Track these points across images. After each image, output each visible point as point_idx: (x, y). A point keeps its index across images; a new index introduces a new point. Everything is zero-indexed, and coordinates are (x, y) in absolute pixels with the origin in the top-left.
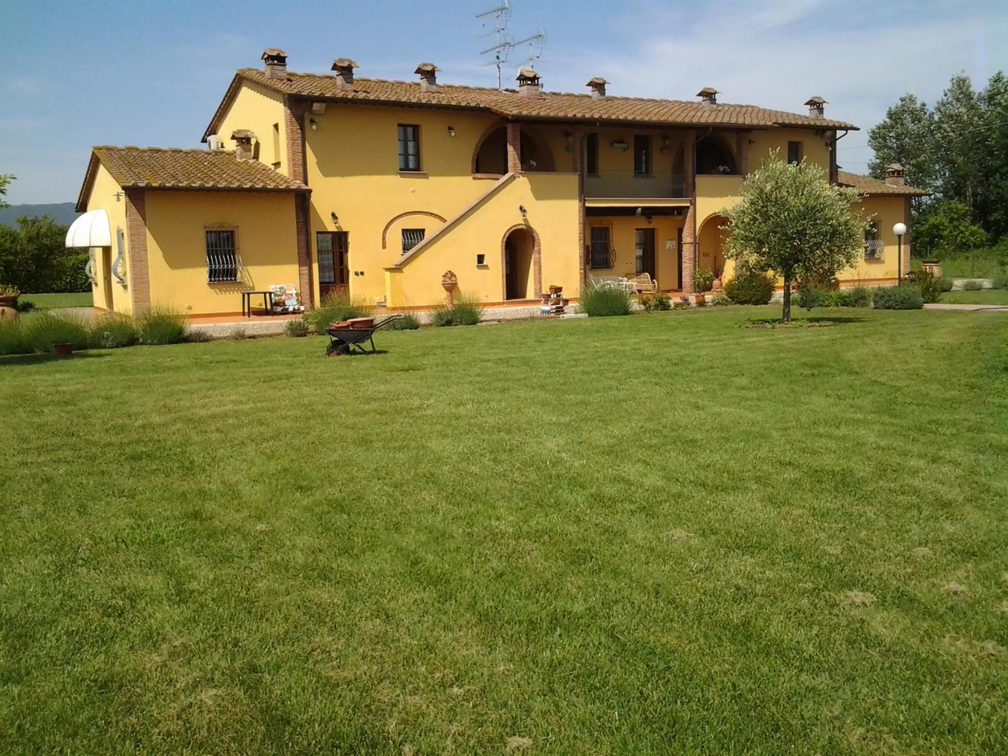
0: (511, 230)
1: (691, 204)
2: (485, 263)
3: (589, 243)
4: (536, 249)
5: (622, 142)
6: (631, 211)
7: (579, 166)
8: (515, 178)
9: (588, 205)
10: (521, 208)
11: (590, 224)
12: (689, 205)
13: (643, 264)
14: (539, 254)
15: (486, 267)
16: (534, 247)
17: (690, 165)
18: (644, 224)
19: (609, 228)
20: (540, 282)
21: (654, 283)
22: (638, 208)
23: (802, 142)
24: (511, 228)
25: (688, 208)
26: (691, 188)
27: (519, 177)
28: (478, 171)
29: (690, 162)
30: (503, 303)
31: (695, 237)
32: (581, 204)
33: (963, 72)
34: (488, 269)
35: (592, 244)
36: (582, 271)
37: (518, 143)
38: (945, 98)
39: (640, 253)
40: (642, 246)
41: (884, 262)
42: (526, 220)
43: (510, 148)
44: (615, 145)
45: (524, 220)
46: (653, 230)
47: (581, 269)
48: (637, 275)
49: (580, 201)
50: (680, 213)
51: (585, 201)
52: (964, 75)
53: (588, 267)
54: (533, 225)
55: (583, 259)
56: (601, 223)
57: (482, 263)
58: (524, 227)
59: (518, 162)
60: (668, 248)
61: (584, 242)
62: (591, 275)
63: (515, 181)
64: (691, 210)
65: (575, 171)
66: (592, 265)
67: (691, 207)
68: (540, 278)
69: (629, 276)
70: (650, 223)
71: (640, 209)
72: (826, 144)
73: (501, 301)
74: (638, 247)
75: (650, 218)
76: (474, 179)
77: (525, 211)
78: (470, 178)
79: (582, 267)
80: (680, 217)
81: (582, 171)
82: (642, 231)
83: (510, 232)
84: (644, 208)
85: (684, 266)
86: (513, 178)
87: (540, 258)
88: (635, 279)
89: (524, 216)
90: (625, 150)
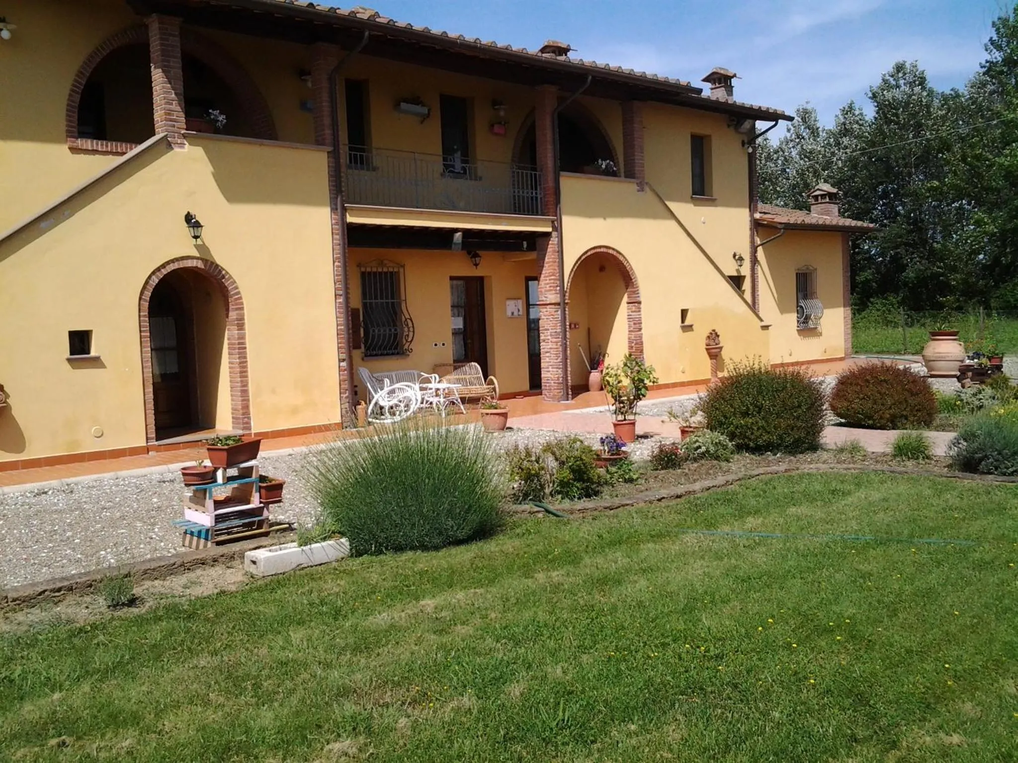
0: (164, 272)
1: (555, 229)
2: (93, 353)
3: (356, 302)
4: (233, 315)
5: (416, 101)
6: (441, 238)
7: (328, 132)
8: (170, 146)
9: (350, 219)
10: (189, 218)
11: (359, 266)
12: (549, 230)
13: (465, 344)
14: (241, 326)
15: (97, 362)
16: (228, 310)
17: (548, 154)
18: (466, 270)
19: (398, 273)
20: (245, 392)
21: (491, 383)
22: (456, 230)
23: (709, 136)
24: (163, 266)
25: (547, 235)
26: (551, 199)
27: (182, 145)
28: (82, 134)
29: (550, 147)
30: (147, 450)
31: (563, 293)
32: (337, 217)
33: (807, 103)
34: (103, 366)
35: (365, 305)
36: (344, 364)
37: (177, 64)
38: (788, 135)
39: (459, 323)
40: (462, 311)
41: (821, 334)
42: (202, 248)
43: (157, 76)
44: (404, 105)
45: (197, 247)
46: (481, 279)
47: (340, 361)
48: (455, 368)
49: (334, 210)
50: (532, 247)
51: (344, 210)
52: (809, 107)
53: (357, 354)
54: (221, 258)
55: (344, 335)
56: (381, 263)
57: (89, 353)
58: (200, 264)
59: (176, 107)
60: (509, 314)
61: (347, 300)
62: (364, 372)
63: (170, 154)
64: (554, 240)
65: (319, 142)
66: (367, 349)
67: (554, 234)
68: (245, 385)
69: (439, 369)
70: (476, 265)
71: (458, 235)
72: (743, 144)
73: (143, 443)
74: (456, 310)
75: (476, 255)
76: (74, 150)
77: (197, 225)
78: (64, 149)
79: (343, 356)
80: (533, 255)
81: (336, 144)
82: (460, 282)
83: (160, 275)
84: (467, 233)
85: (544, 347)
86: (166, 145)
87: (242, 337)
88: (453, 376)
89: (196, 237)
90: (424, 118)
